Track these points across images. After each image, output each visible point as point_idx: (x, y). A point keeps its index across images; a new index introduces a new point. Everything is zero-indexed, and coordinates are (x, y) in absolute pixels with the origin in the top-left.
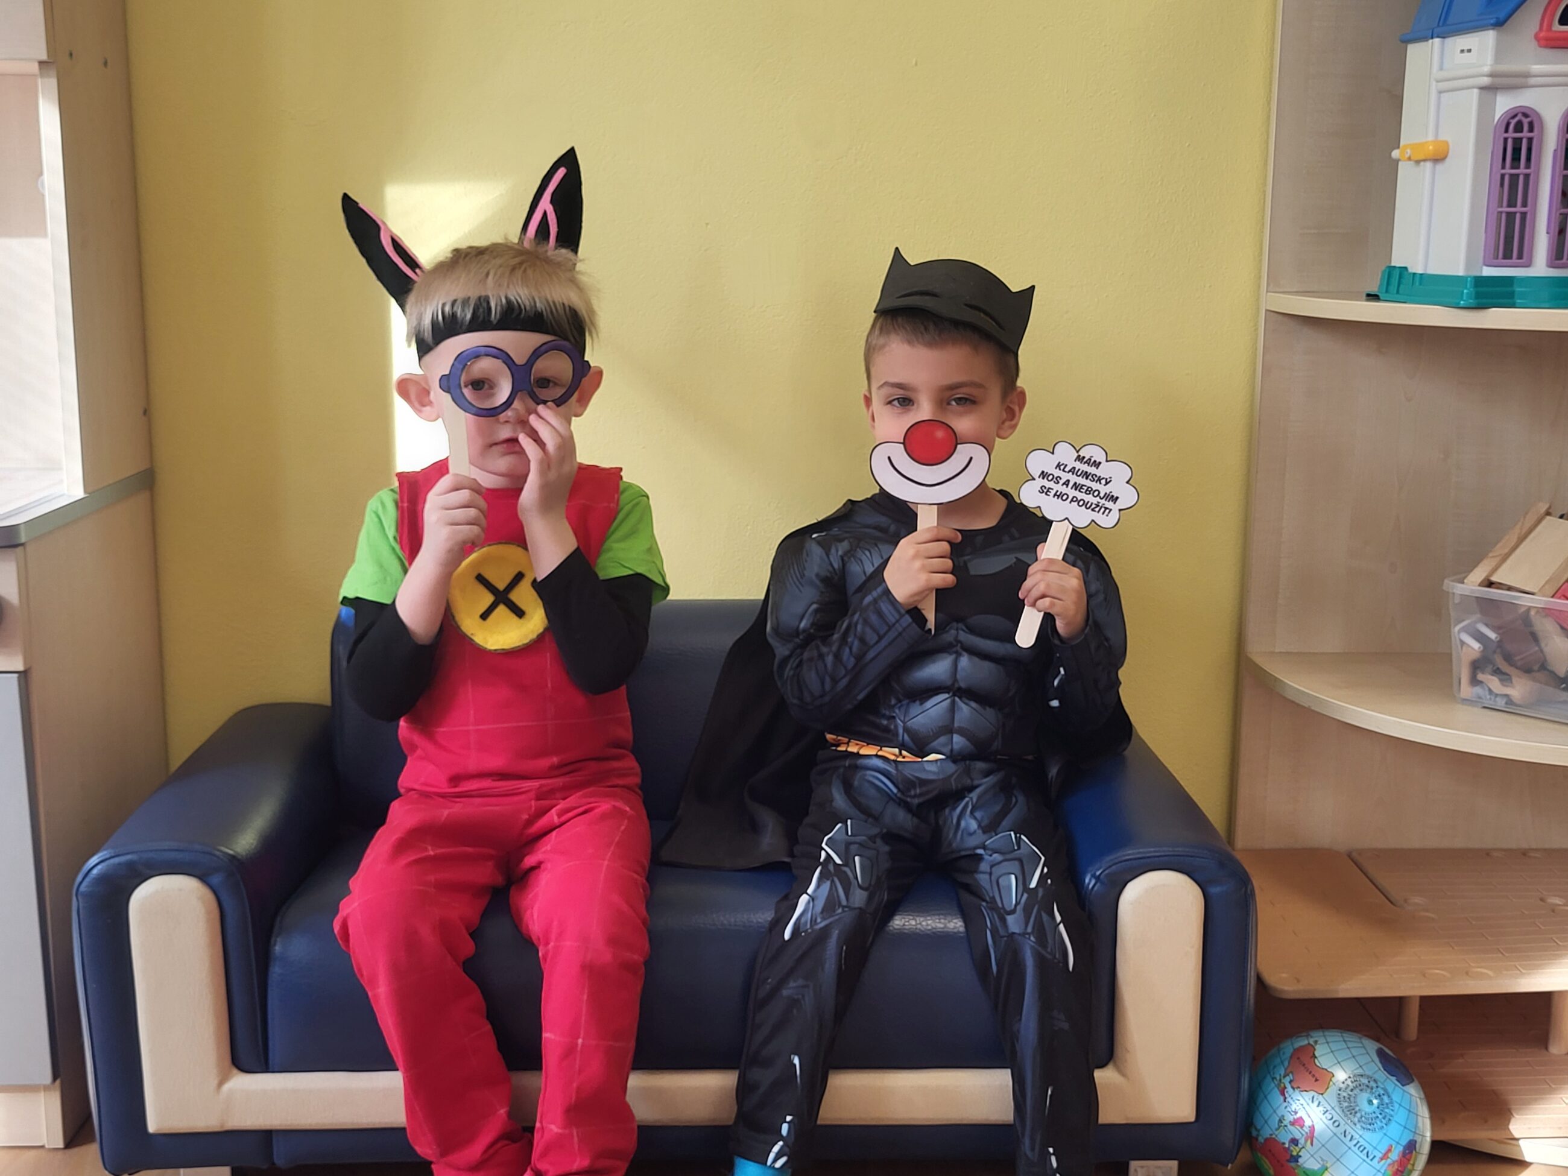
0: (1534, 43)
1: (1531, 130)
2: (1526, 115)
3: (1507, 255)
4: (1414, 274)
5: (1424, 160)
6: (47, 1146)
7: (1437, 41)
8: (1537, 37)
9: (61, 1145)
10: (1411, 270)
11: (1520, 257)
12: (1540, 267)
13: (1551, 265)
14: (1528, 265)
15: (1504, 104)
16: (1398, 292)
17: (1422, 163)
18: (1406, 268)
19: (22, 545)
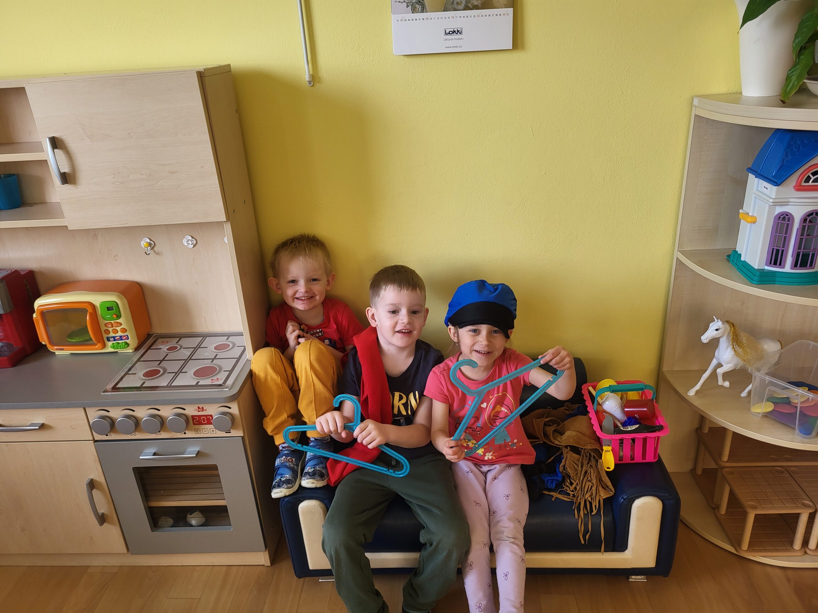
0: (794, 190)
1: (789, 221)
2: (787, 215)
3: (775, 264)
6: (265, 565)
8: (794, 187)
9: (270, 565)
11: (780, 265)
12: (788, 268)
13: (792, 268)
14: (783, 267)
15: (779, 210)
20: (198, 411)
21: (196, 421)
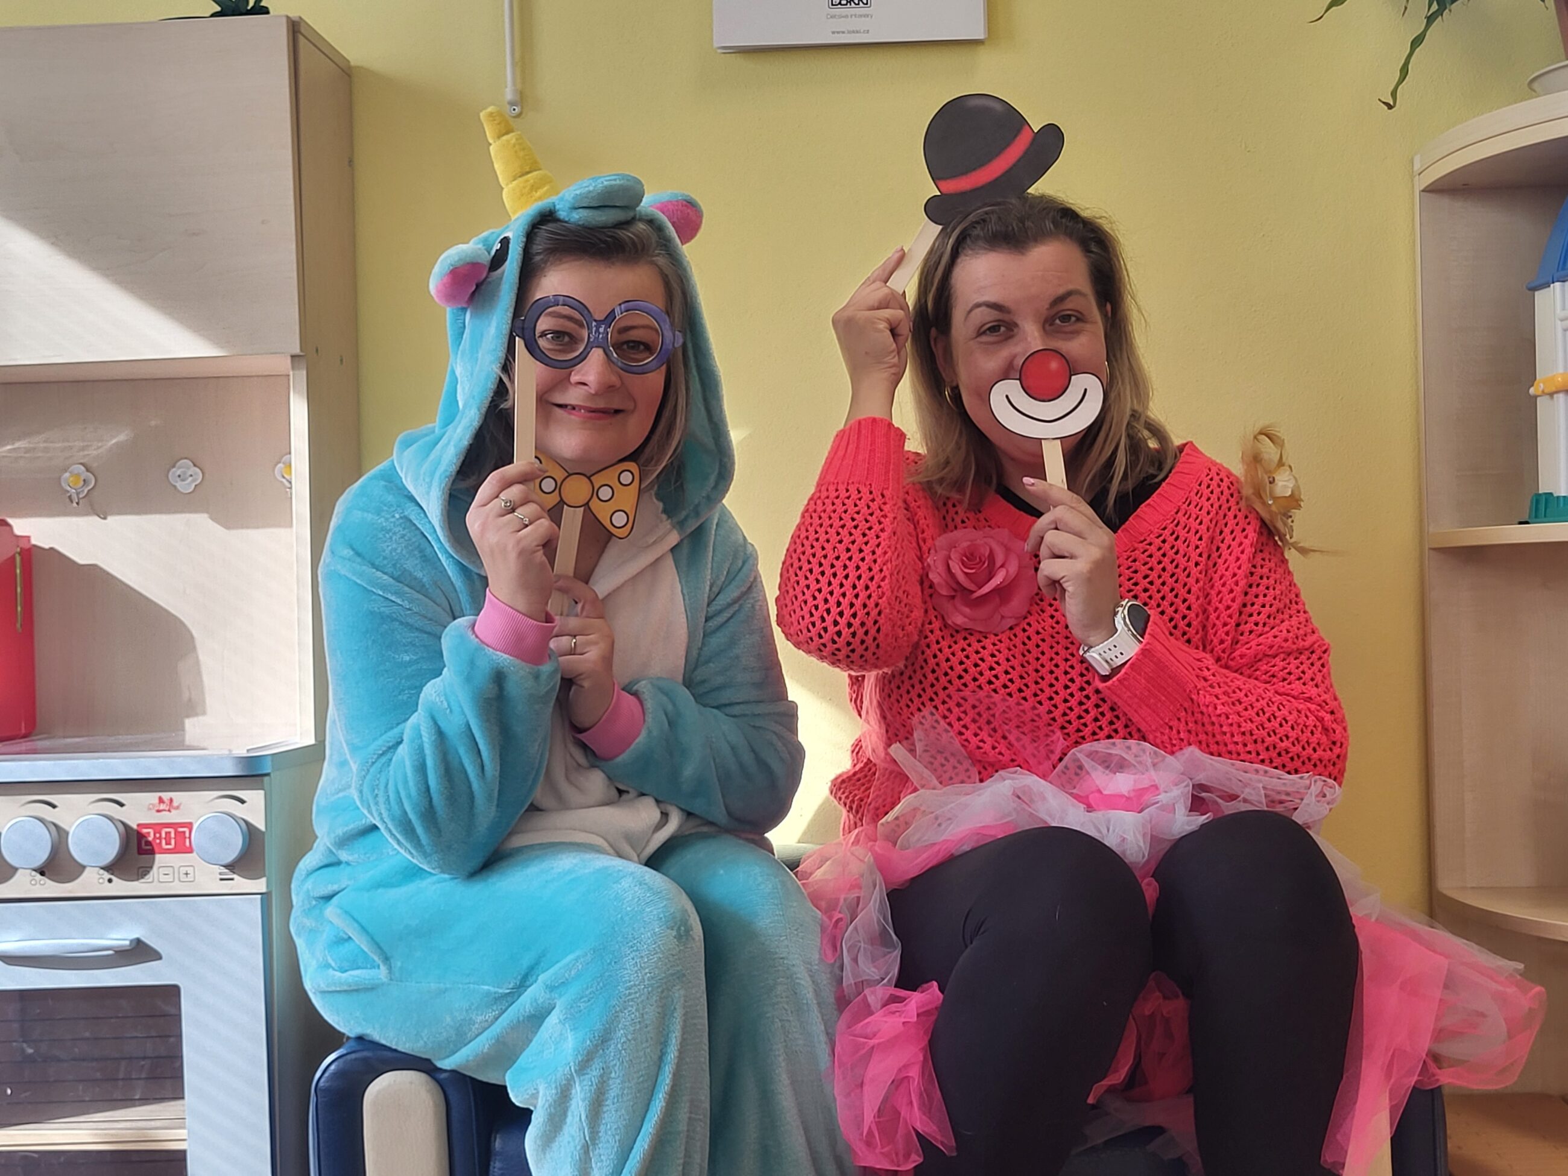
4: (1558, 497)
5: (1557, 392)
7: (1557, 284)
10: (1555, 495)
16: (1545, 516)
17: (1555, 396)
18: (1551, 494)
19: (268, 775)
20: (157, 812)
21: (146, 842)
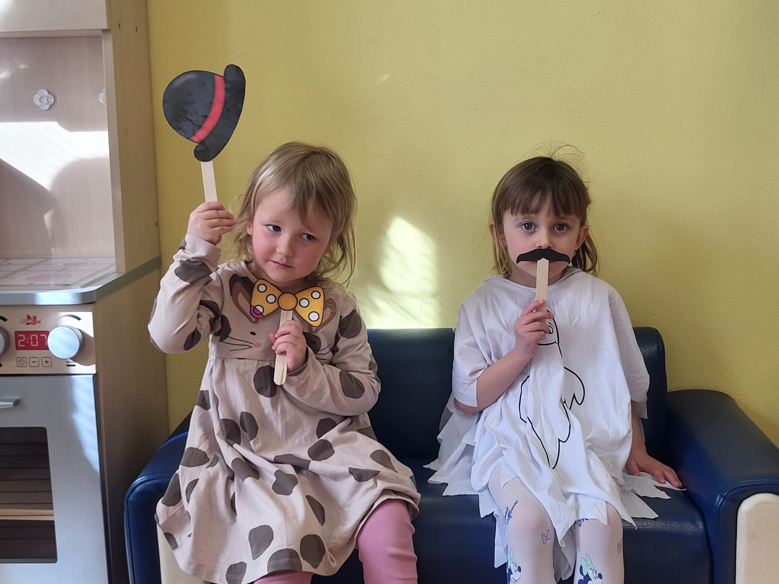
19: (95, 302)
20: (28, 324)
21: (21, 342)
